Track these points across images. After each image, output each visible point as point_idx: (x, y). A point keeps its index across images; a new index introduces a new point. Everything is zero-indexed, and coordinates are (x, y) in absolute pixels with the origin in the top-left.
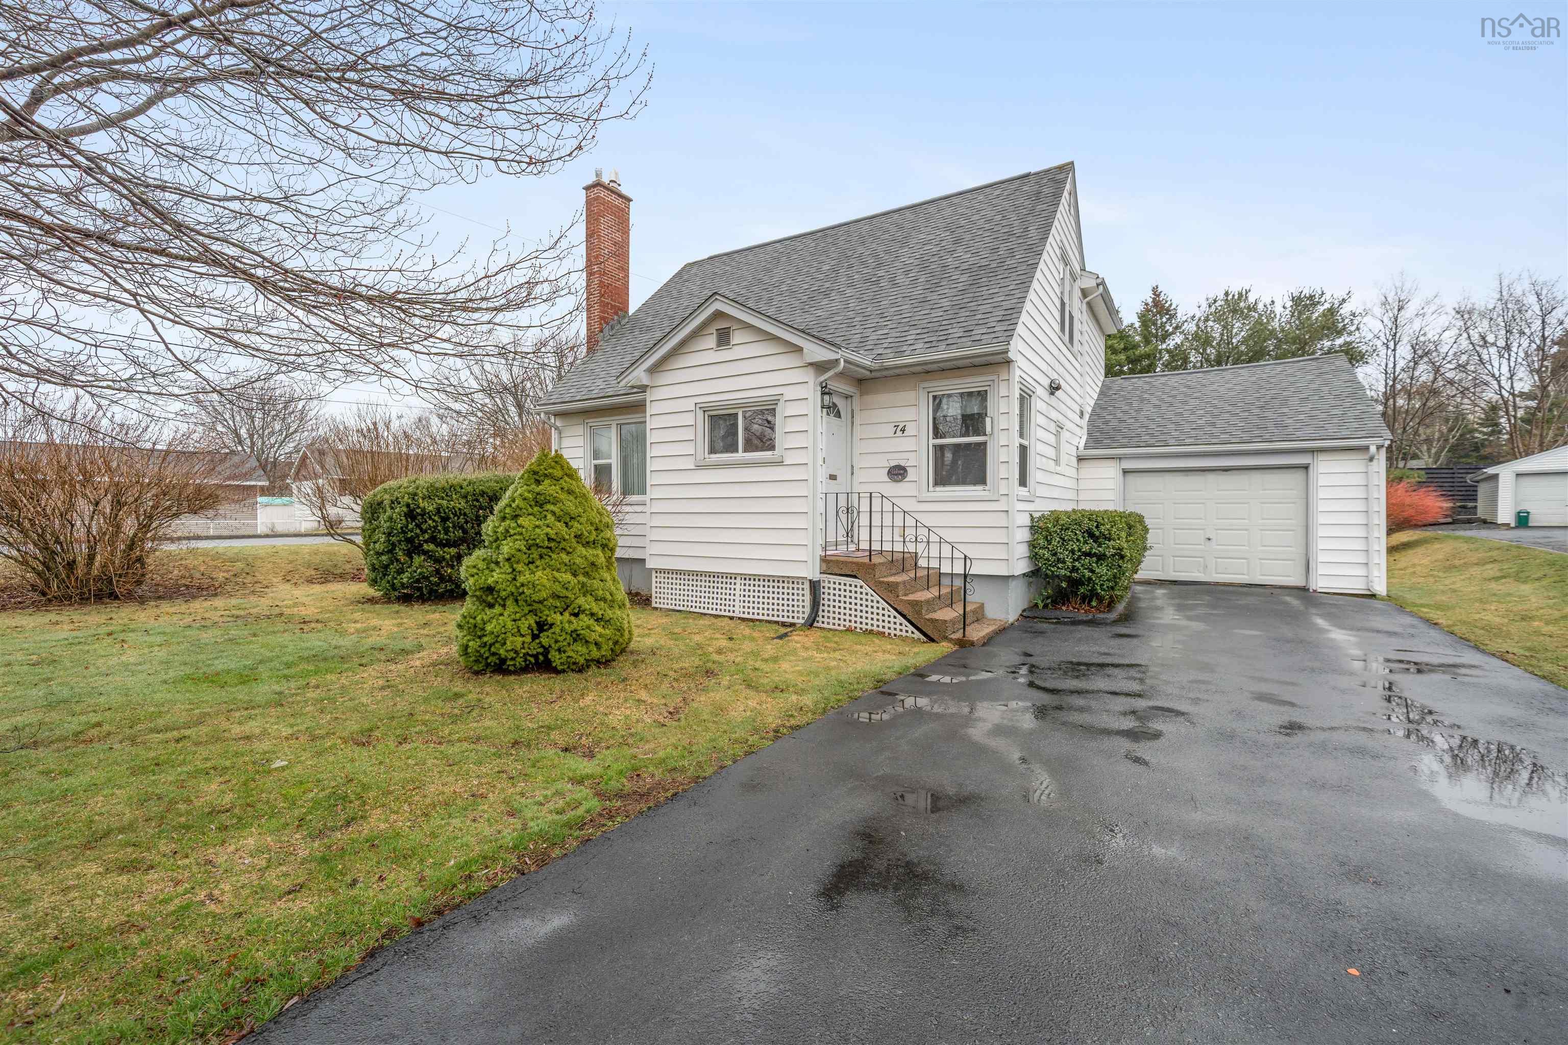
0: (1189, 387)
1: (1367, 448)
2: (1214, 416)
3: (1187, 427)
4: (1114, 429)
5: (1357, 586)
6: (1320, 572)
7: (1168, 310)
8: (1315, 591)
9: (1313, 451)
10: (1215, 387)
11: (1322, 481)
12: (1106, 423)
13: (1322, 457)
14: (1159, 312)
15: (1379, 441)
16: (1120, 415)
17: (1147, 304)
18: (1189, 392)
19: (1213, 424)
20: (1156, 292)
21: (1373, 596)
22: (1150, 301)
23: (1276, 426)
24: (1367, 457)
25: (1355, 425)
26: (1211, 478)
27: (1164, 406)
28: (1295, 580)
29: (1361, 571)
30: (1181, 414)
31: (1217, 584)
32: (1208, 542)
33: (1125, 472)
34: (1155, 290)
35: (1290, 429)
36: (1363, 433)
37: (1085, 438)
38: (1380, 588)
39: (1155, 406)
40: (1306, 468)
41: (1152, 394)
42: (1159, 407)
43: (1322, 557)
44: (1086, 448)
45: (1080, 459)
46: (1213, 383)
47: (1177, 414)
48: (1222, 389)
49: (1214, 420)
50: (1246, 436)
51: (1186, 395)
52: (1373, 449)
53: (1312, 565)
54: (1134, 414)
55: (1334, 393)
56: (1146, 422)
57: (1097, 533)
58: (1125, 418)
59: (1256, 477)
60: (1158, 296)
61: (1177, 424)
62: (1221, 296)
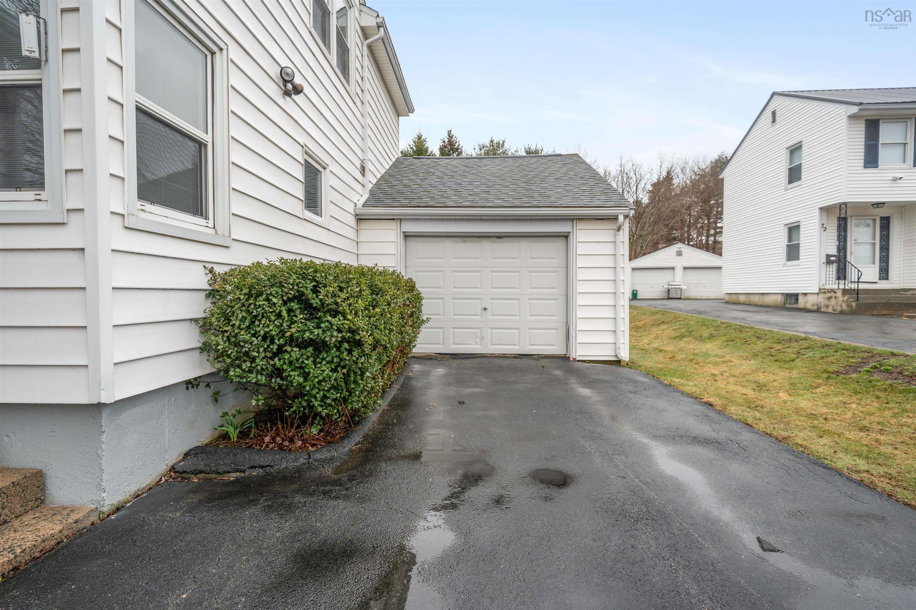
0: (468, 167)
1: (615, 218)
2: (488, 187)
3: (465, 194)
4: (398, 192)
5: (606, 354)
6: (579, 341)
7: (457, 149)
8: (574, 360)
9: (573, 219)
10: (487, 168)
11: (581, 249)
12: (392, 187)
13: (580, 225)
14: (452, 149)
15: (626, 211)
16: (406, 182)
17: (444, 142)
18: (468, 169)
19: (488, 192)
20: (450, 136)
21: (618, 362)
22: (446, 140)
23: (541, 195)
24: (615, 227)
25: (603, 197)
26: (487, 246)
27: (446, 178)
28: (557, 349)
29: (609, 338)
30: (460, 184)
31: (493, 356)
32: (484, 312)
33: (407, 236)
34: (449, 132)
35: (553, 199)
36: (612, 204)
37: (366, 196)
38: (625, 355)
39: (438, 177)
40: (566, 236)
41: (436, 169)
42: (442, 178)
43: (581, 326)
44: (364, 205)
45: (360, 219)
46: (486, 165)
47: (456, 184)
48: (493, 169)
49: (488, 189)
50: (517, 202)
51: (465, 171)
52: (621, 218)
53: (572, 333)
54: (419, 182)
55: (579, 176)
56: (429, 188)
57: (315, 302)
58: (411, 184)
59: (525, 245)
60: (452, 138)
61: (456, 190)
62: (487, 143)
